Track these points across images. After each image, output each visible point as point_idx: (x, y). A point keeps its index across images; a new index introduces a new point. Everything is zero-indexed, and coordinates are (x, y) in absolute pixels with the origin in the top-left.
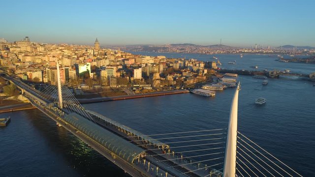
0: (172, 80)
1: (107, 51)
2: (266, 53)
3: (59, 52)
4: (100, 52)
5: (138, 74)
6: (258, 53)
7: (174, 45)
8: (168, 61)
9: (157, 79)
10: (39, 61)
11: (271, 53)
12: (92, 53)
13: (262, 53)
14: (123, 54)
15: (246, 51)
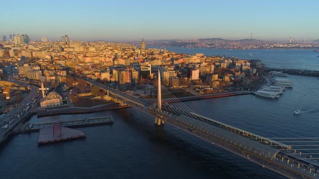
0: (229, 80)
1: (153, 50)
2: (303, 48)
3: (110, 52)
4: (146, 51)
5: (195, 75)
6: (295, 47)
7: (202, 40)
8: (213, 60)
9: (216, 81)
10: (97, 62)
11: (309, 48)
12: (140, 53)
13: (299, 47)
14: (169, 53)
15: (281, 46)
